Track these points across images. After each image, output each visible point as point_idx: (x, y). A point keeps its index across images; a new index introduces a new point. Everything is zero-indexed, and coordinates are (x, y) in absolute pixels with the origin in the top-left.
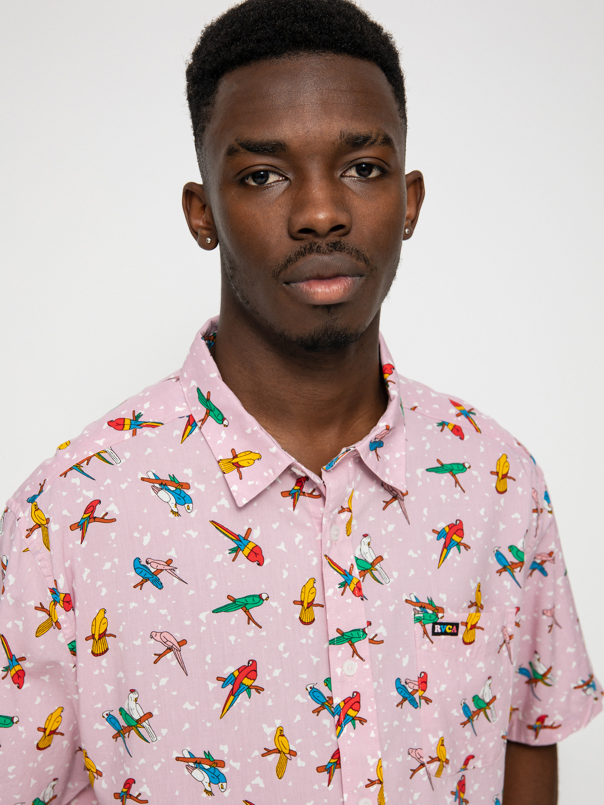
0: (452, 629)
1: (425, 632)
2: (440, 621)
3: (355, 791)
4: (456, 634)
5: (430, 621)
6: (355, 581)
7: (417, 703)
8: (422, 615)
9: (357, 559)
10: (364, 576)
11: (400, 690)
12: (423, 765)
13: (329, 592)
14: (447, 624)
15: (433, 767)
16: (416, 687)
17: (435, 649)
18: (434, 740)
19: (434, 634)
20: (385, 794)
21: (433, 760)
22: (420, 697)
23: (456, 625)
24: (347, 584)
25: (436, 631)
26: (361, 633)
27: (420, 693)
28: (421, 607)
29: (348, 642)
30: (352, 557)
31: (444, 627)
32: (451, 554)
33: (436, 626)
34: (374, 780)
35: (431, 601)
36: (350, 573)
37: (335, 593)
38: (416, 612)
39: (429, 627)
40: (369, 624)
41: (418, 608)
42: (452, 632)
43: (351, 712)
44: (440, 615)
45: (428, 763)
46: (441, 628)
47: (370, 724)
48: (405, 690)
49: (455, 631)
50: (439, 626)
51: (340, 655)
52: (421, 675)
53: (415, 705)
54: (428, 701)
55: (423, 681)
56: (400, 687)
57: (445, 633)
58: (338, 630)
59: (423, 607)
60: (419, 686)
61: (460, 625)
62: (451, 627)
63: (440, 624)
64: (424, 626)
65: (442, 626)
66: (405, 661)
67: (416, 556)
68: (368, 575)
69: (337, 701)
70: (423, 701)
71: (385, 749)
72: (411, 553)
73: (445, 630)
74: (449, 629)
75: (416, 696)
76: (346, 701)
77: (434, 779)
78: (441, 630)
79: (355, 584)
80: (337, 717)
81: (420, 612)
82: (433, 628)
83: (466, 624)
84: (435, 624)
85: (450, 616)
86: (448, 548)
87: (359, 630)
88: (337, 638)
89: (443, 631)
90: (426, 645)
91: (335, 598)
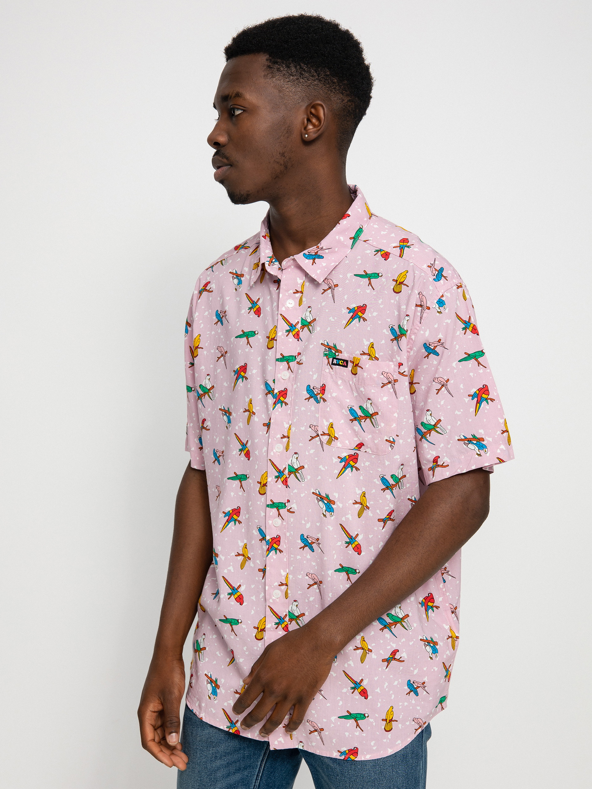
0: (343, 363)
1: (329, 363)
2: (337, 357)
3: (275, 439)
4: (346, 367)
5: (331, 357)
6: (296, 330)
7: (319, 401)
8: (328, 353)
9: (302, 319)
10: (303, 329)
11: (309, 392)
12: (318, 435)
13: (280, 334)
14: (341, 360)
15: (325, 438)
16: (319, 392)
17: (332, 373)
18: (326, 424)
19: (333, 364)
20: (290, 445)
21: (324, 434)
22: (320, 397)
23: (347, 362)
24: (291, 331)
25: (334, 363)
26: (294, 358)
27: (321, 395)
28: (329, 348)
29: (286, 361)
30: (300, 318)
31: (338, 361)
32: (354, 322)
33: (334, 360)
34: (285, 436)
35: (335, 346)
36: (295, 326)
37: (282, 335)
38: (325, 350)
39: (331, 360)
40: (299, 354)
41: (327, 349)
42: (344, 364)
43: (282, 399)
44: (337, 354)
45: (321, 435)
46: (336, 361)
47: (289, 406)
48: (312, 392)
49: (346, 365)
50: (336, 360)
51: (281, 367)
52: (322, 385)
53: (318, 402)
54: (324, 400)
55: (323, 389)
56: (309, 390)
57: (339, 365)
58: (281, 354)
59: (330, 348)
60: (320, 391)
61: (349, 362)
62: (343, 362)
63: (337, 359)
64: (328, 359)
65: (338, 360)
66: (315, 377)
67: (333, 320)
68: (306, 328)
69: (276, 391)
70: (322, 400)
71: (295, 421)
72: (331, 318)
73: (339, 363)
74: (342, 362)
75: (319, 397)
76: (280, 392)
77: (325, 445)
78: (337, 362)
79: (296, 332)
80: (275, 400)
81: (327, 351)
82: (333, 361)
83: (353, 363)
84: (334, 358)
85: (344, 356)
86: (354, 318)
87: (293, 356)
88: (281, 358)
89: (338, 363)
90: (327, 369)
91: (283, 337)
